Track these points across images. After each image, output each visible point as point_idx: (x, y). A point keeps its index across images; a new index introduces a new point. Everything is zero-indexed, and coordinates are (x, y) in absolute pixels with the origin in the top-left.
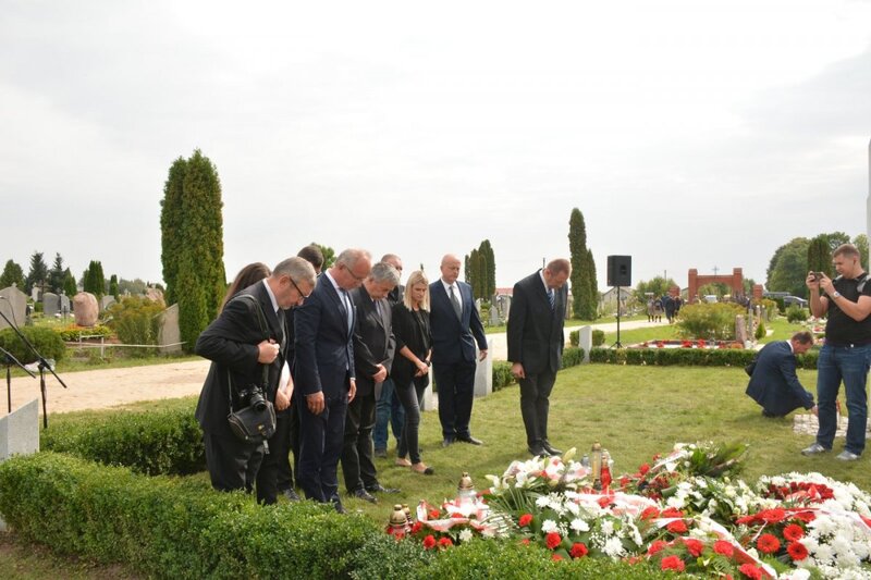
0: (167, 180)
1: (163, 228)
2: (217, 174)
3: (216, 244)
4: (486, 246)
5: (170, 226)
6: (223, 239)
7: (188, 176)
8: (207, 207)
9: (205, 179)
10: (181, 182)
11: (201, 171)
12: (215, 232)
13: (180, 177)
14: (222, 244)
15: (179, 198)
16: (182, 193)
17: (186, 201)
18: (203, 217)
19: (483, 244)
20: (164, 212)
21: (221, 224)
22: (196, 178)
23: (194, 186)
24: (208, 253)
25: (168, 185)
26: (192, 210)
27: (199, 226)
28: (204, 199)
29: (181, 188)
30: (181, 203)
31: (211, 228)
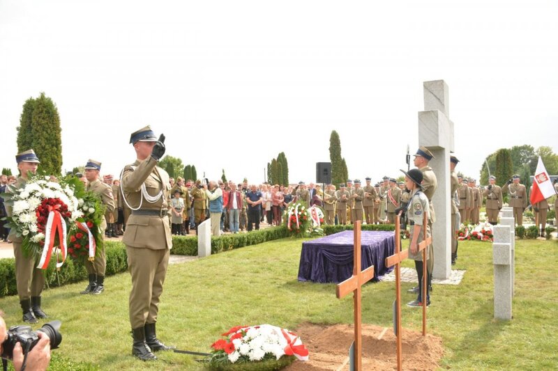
0: (22, 113)
1: (19, 146)
2: (57, 109)
3: (56, 157)
4: (282, 156)
5: (23, 145)
6: (62, 154)
7: (35, 110)
8: (49, 131)
9: (48, 112)
10: (30, 114)
11: (45, 107)
12: (55, 148)
13: (30, 110)
14: (61, 157)
15: (30, 125)
16: (31, 122)
17: (34, 127)
18: (47, 139)
19: (279, 155)
20: (19, 135)
21: (60, 143)
22: (42, 112)
23: (39, 117)
24: (50, 163)
25: (23, 116)
26: (38, 134)
27: (43, 145)
28: (47, 126)
29: (30, 118)
30: (31, 128)
31: (53, 146)
